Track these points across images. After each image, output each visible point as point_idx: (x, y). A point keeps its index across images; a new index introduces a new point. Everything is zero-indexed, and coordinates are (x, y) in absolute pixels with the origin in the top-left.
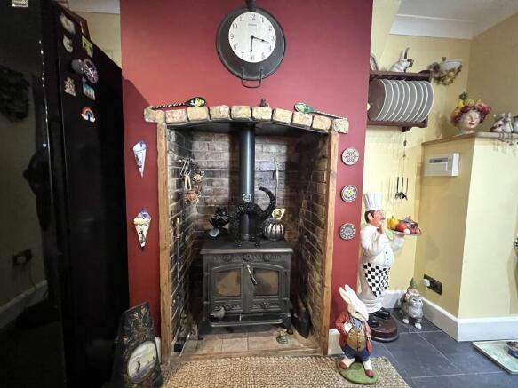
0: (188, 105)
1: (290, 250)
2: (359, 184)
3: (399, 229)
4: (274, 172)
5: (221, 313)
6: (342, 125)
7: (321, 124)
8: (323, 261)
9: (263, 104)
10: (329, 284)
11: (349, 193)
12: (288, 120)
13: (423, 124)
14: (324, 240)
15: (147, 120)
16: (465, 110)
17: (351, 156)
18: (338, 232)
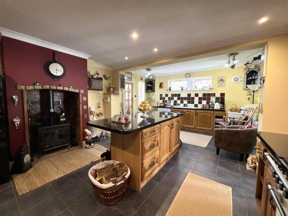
0: (34, 84)
1: (70, 124)
2: (87, 105)
3: (98, 115)
4: (59, 102)
5: (48, 146)
6: (82, 91)
7: (77, 91)
8: (80, 125)
9: (60, 85)
10: (82, 130)
11: (85, 107)
12: (68, 90)
13: (102, 90)
14: (80, 119)
15: (18, 88)
16: (110, 87)
17: (85, 99)
18: (83, 116)
